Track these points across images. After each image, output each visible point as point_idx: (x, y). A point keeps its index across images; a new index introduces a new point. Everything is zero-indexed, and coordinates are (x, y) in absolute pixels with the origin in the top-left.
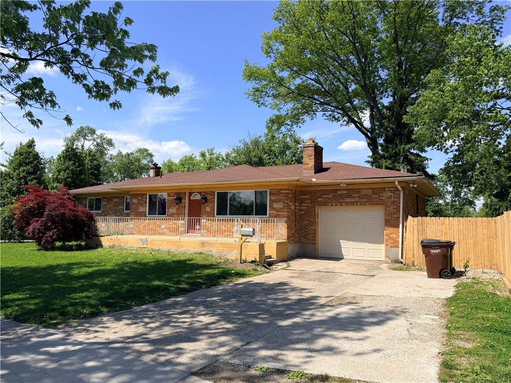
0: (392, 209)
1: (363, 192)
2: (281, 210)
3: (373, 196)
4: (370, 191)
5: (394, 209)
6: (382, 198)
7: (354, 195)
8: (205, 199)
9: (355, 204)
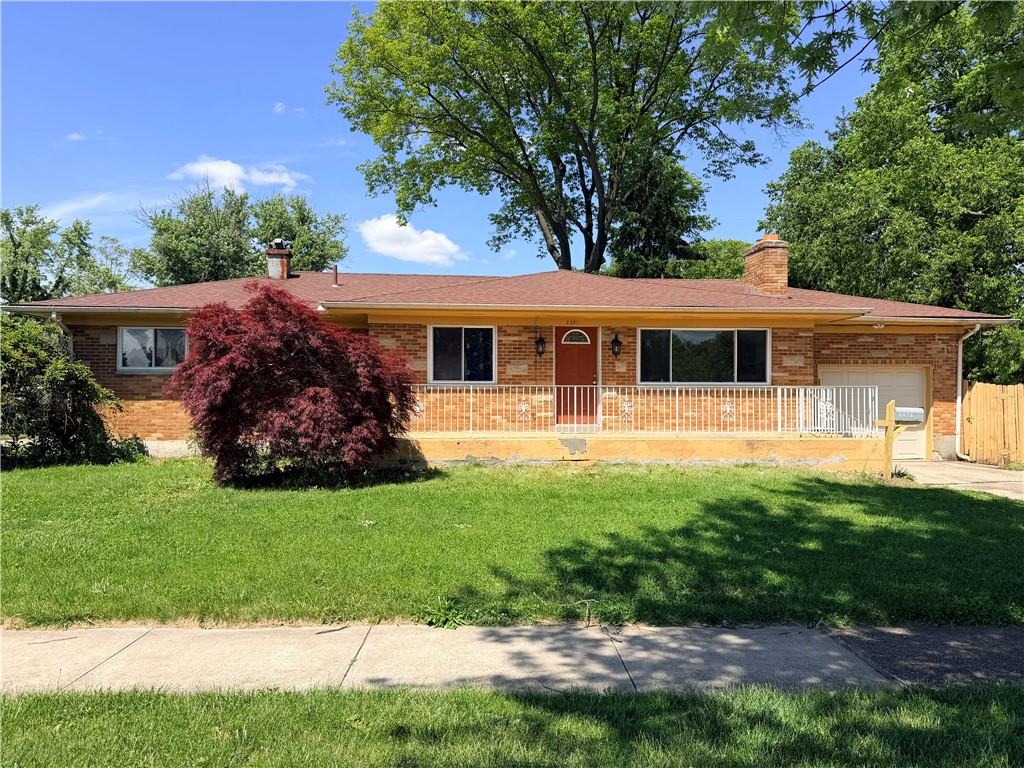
0: (944, 371)
1: (901, 341)
2: (799, 370)
3: (916, 349)
4: (913, 338)
5: (948, 370)
6: (929, 352)
7: (885, 346)
9: (888, 361)
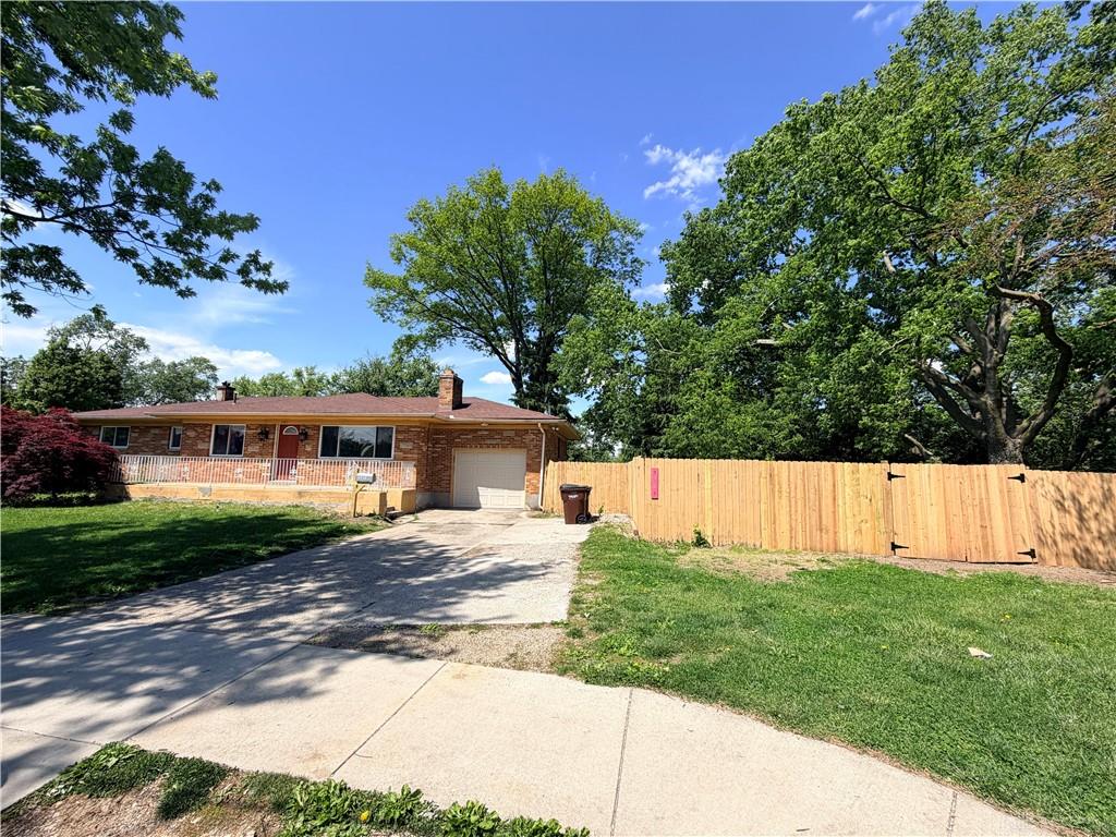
1: (506, 434)
2: (409, 452)
3: (515, 439)
4: (514, 432)
5: (535, 452)
6: (524, 441)
7: (495, 437)
8: (305, 435)
9: (497, 446)
